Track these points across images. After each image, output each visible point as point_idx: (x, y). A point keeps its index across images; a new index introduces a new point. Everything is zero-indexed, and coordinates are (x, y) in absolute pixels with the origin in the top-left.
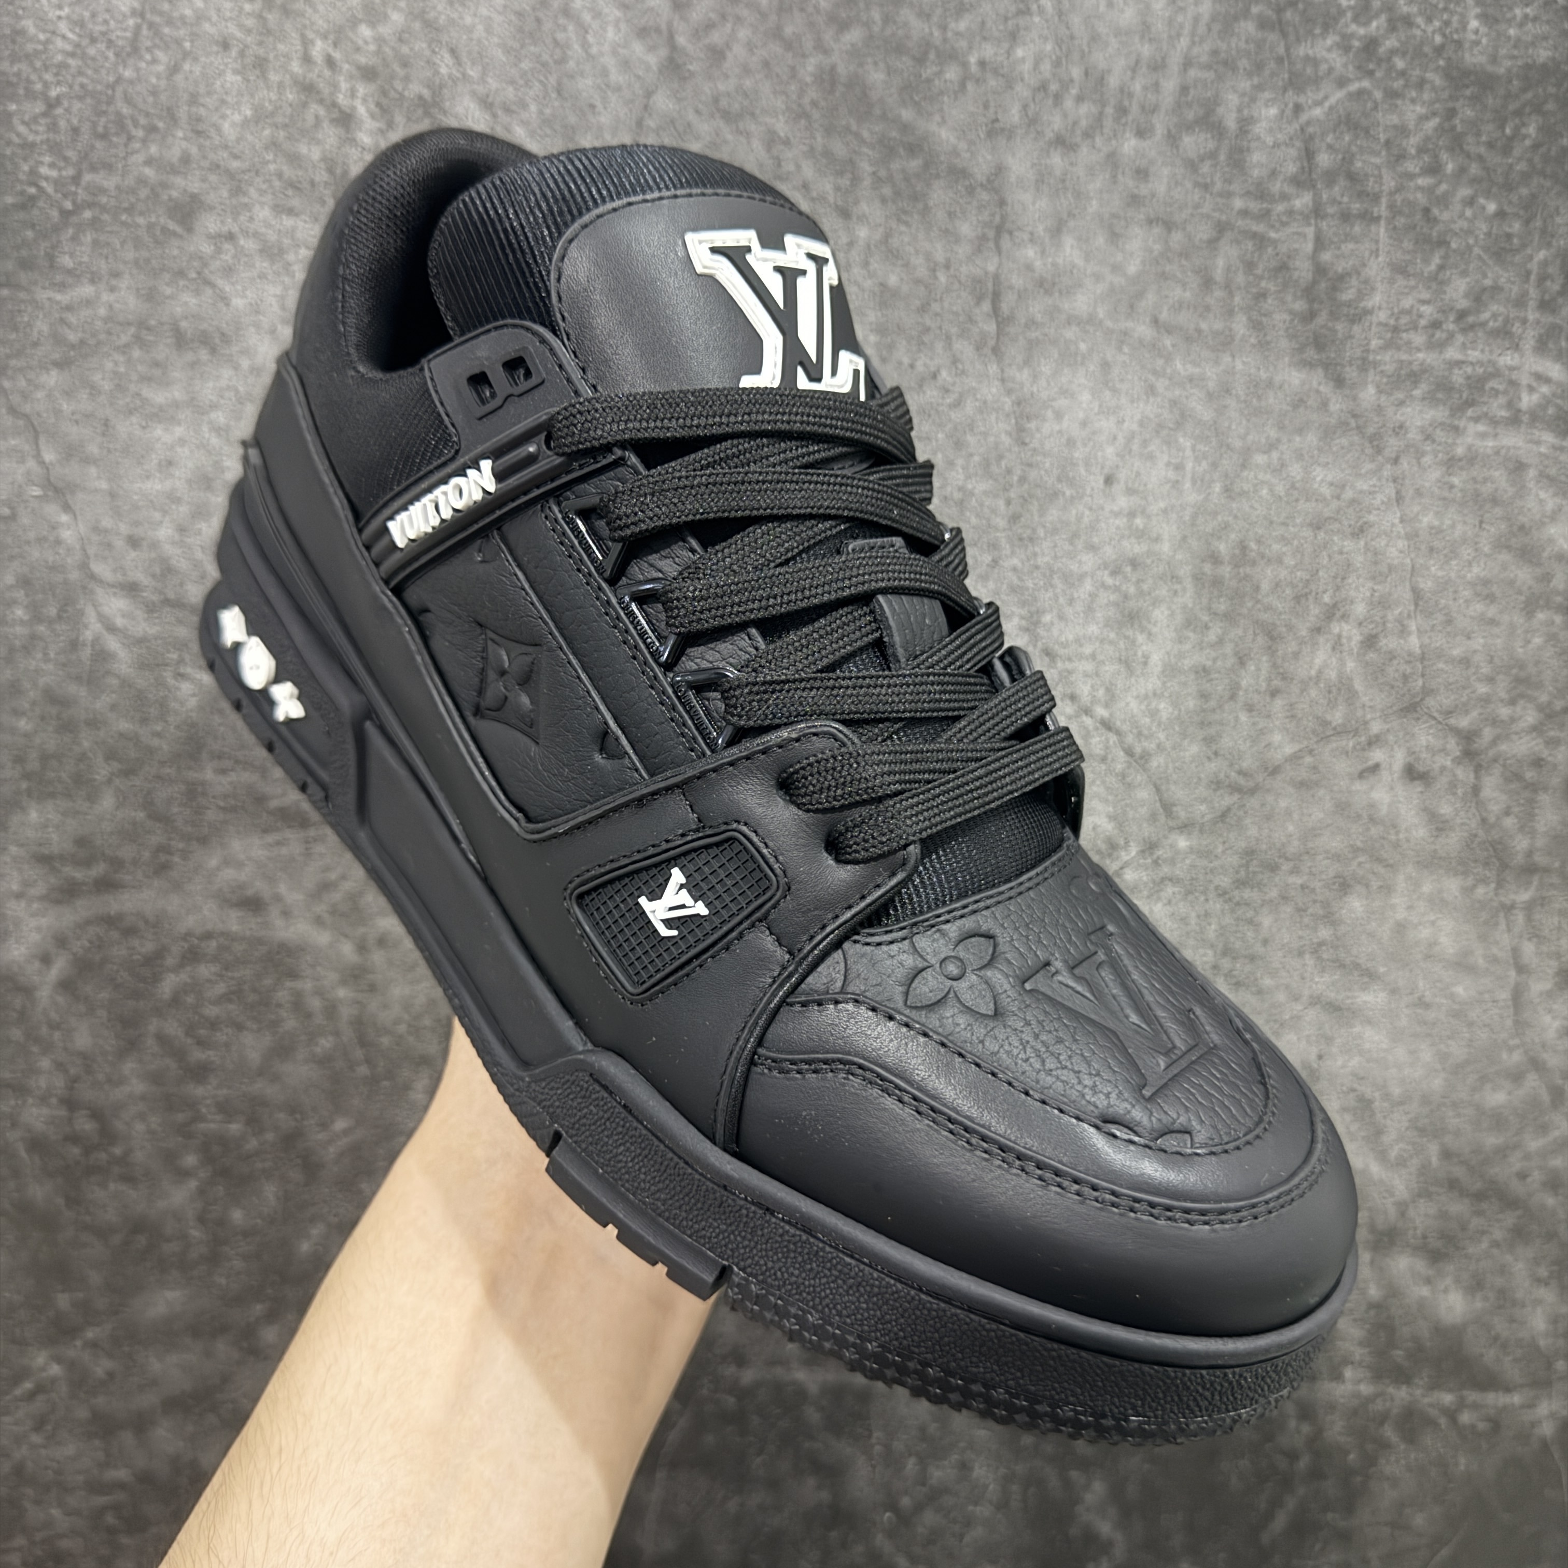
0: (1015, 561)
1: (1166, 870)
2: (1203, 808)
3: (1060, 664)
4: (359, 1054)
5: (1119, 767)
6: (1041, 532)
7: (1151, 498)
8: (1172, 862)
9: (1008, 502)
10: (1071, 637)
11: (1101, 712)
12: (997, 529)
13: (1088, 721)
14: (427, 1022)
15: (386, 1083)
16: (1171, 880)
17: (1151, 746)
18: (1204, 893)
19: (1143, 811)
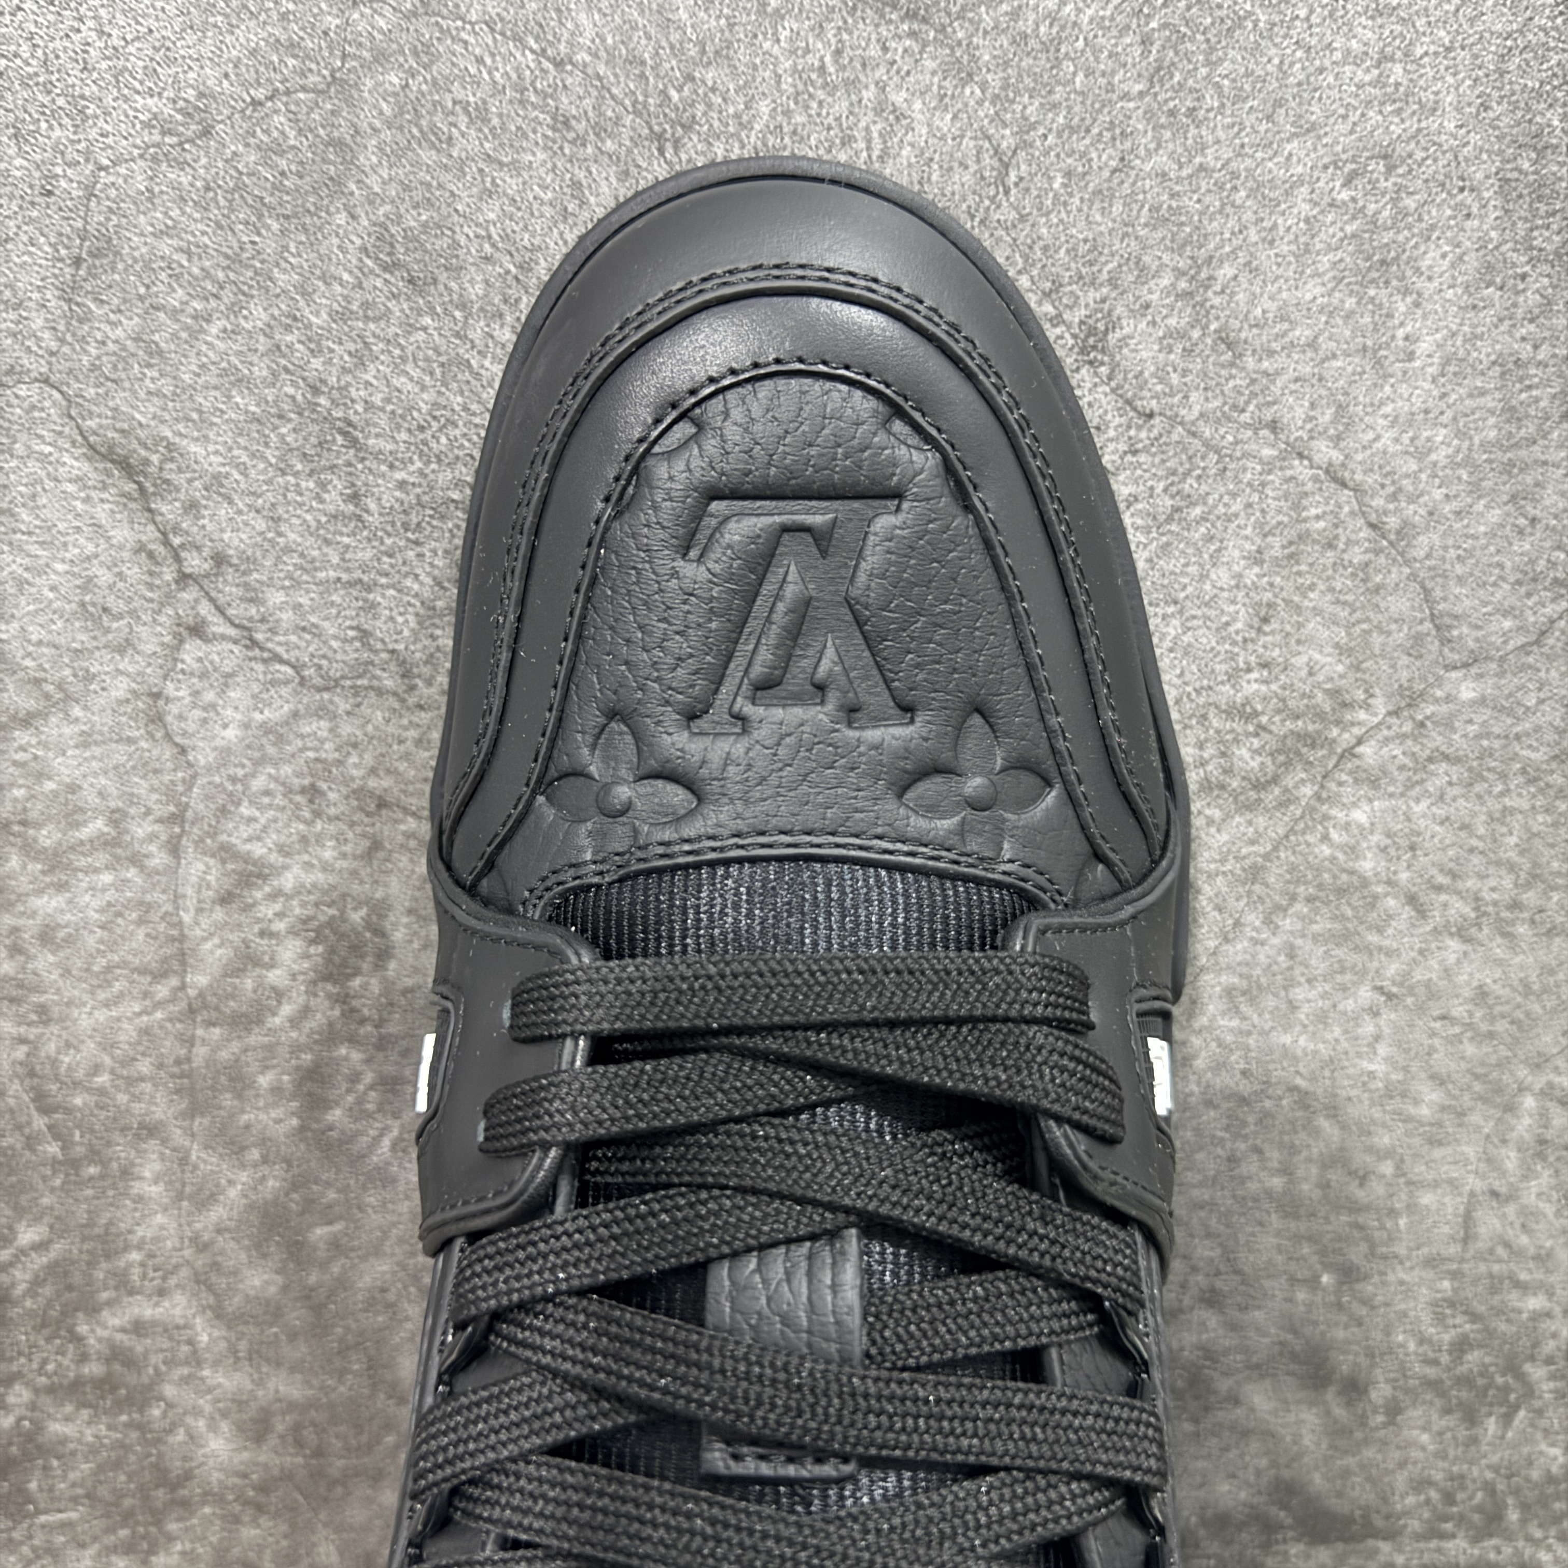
0: (1161, 160)
1: (1436, 739)
2: (1507, 624)
3: (1250, 362)
4: (40, 1122)
5: (1357, 556)
6: (1211, 100)
7: (1420, 23)
8: (1448, 724)
9: (1146, 41)
10: (1272, 306)
11: (1324, 451)
12: (1126, 96)
13: (1301, 470)
14: (144, 1067)
15: (93, 1170)
16: (1446, 757)
17: (1415, 512)
18: (1503, 776)
19: (1400, 636)
